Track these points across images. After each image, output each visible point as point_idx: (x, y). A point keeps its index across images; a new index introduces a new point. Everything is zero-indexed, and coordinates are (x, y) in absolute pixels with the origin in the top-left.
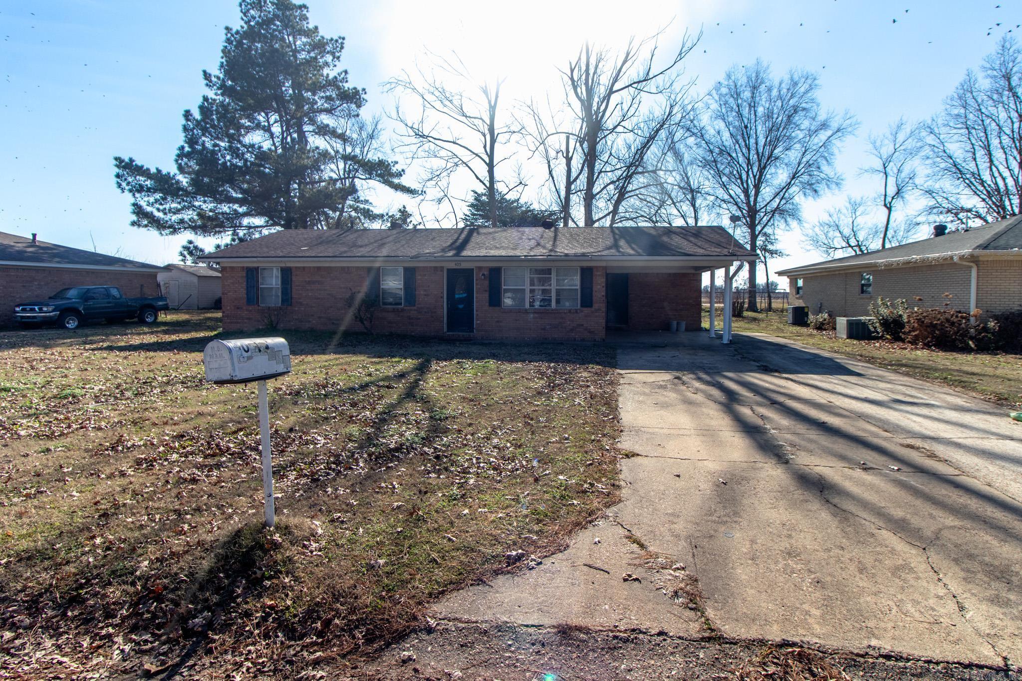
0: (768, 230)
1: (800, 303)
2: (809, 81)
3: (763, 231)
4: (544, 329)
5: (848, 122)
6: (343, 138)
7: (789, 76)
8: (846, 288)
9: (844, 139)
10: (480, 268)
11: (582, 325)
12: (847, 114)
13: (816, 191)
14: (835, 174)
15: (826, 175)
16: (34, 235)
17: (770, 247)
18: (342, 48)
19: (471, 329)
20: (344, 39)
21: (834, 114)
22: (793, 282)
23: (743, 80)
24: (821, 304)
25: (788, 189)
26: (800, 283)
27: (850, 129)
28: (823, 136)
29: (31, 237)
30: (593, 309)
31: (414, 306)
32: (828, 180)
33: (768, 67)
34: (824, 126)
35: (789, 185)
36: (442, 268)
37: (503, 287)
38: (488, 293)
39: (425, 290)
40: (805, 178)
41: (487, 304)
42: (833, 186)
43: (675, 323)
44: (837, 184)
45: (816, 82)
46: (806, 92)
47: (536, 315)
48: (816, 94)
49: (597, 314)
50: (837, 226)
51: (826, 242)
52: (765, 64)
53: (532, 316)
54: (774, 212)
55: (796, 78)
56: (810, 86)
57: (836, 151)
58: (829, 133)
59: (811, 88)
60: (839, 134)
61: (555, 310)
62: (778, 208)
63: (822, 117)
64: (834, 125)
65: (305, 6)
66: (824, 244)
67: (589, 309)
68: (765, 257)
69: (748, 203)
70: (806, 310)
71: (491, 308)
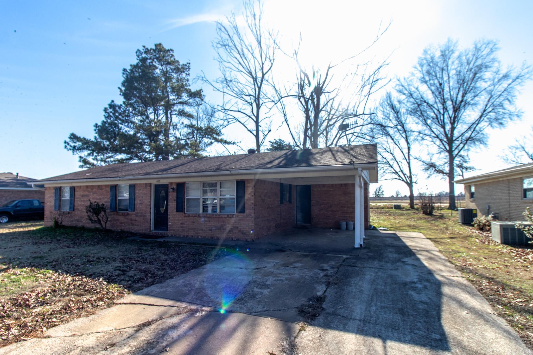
0: (462, 153)
1: (472, 206)
2: (491, 46)
3: (459, 154)
4: (211, 230)
5: (526, 71)
6: (190, 116)
7: (474, 46)
8: (509, 193)
9: (523, 84)
10: (171, 183)
11: (237, 227)
12: (524, 65)
13: (501, 124)
14: (516, 109)
15: (508, 110)
16: (18, 174)
17: (465, 165)
18: (189, 69)
19: (167, 229)
20: (189, 64)
21: (514, 67)
22: (468, 188)
23: (438, 54)
24: (489, 206)
25: (478, 124)
26: (473, 189)
27: (527, 76)
28: (505, 84)
29: (16, 174)
30: (245, 214)
31: (134, 211)
32: (511, 115)
33: (457, 42)
34: (506, 76)
35: (478, 121)
36: (150, 185)
37: (186, 198)
38: (175, 202)
39: (140, 200)
40: (492, 115)
41: (175, 210)
42: (515, 118)
43: (344, 223)
44: (518, 116)
45: (496, 46)
46: (488, 54)
47: (206, 219)
48: (498, 54)
49: (248, 219)
50: (523, 148)
51: (514, 159)
52: (454, 41)
53: (203, 219)
54: (468, 139)
55: (479, 46)
56: (491, 49)
57: (516, 93)
58: (510, 81)
59: (492, 51)
60: (519, 80)
61: (219, 215)
62: (470, 138)
63: (503, 71)
64: (514, 75)
65: (172, 50)
66: (513, 161)
67: (242, 214)
68: (462, 172)
69: (446, 135)
70: (474, 212)
71: (178, 213)
